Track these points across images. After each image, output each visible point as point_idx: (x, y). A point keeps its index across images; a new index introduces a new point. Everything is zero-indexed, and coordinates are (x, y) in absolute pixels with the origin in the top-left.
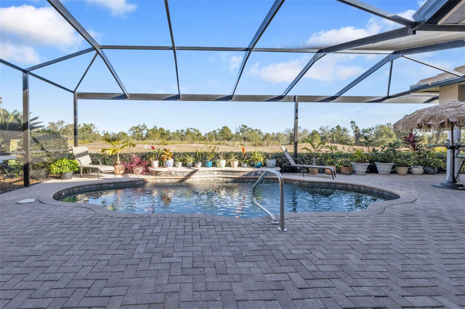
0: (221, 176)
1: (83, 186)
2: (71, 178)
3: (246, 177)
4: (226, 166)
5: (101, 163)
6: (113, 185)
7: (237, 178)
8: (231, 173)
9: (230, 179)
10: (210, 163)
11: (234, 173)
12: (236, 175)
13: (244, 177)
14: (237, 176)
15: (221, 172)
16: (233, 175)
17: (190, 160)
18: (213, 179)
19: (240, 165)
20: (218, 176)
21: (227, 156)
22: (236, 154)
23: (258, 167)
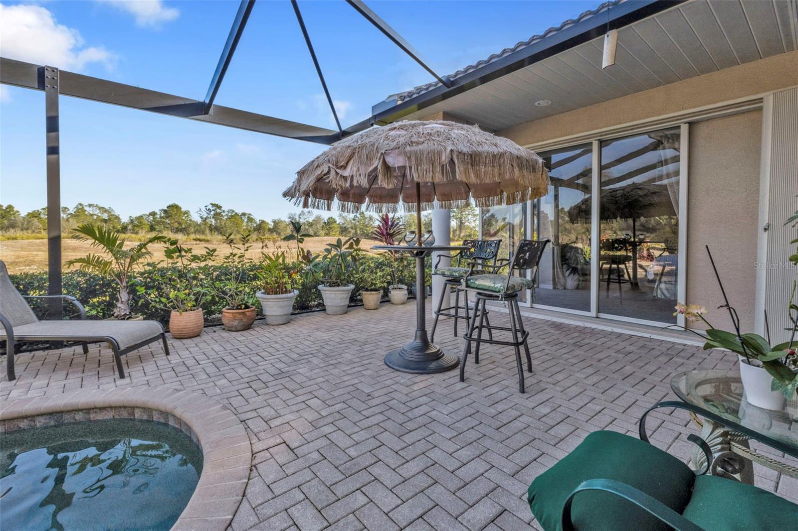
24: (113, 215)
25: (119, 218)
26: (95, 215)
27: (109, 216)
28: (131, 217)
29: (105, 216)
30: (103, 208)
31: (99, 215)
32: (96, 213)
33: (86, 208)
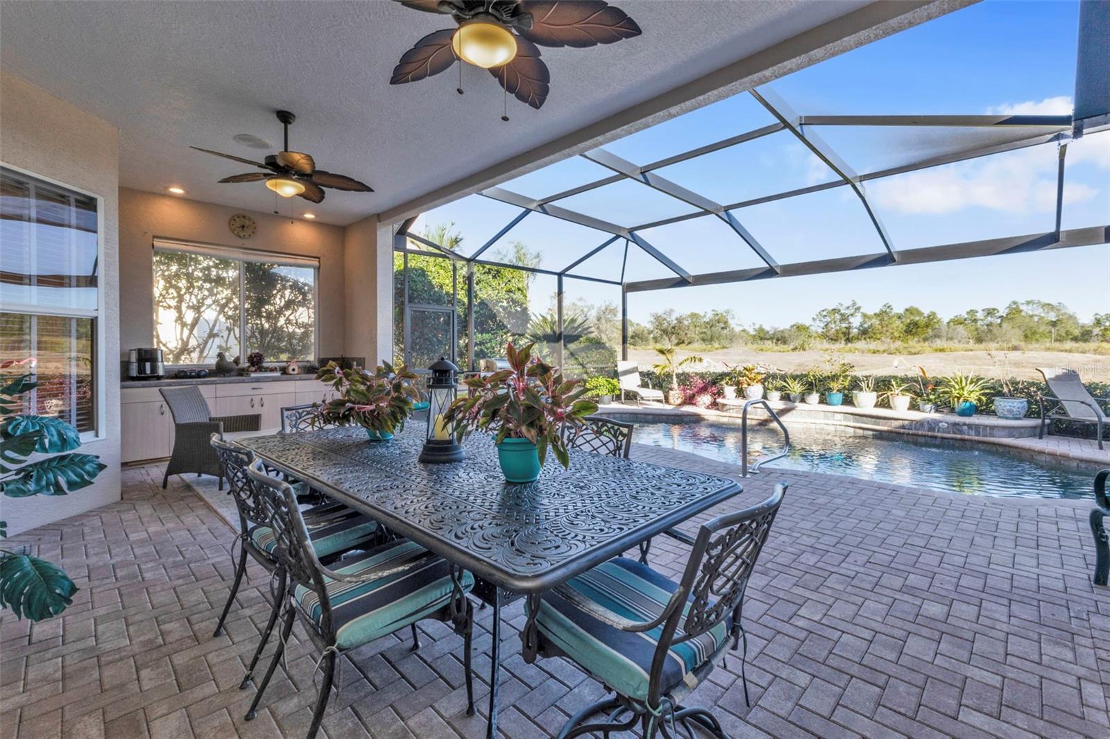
0: (852, 424)
1: (614, 413)
2: (609, 403)
3: (906, 431)
4: (876, 406)
5: (650, 386)
6: (651, 417)
7: (885, 431)
8: (874, 420)
9: (871, 433)
10: (839, 397)
11: (878, 420)
12: (884, 426)
13: (902, 431)
14: (886, 428)
15: (852, 416)
16: (878, 424)
17: (796, 388)
18: (833, 428)
19: (913, 406)
20: (845, 423)
21: (882, 384)
22: (904, 380)
23: (963, 413)
24: (1065, 314)
25: (1075, 318)
26: (1037, 315)
27: (1057, 316)
28: (1096, 314)
29: (1052, 317)
30: (1049, 304)
31: (1043, 315)
32: (1037, 313)
33: (1022, 307)
